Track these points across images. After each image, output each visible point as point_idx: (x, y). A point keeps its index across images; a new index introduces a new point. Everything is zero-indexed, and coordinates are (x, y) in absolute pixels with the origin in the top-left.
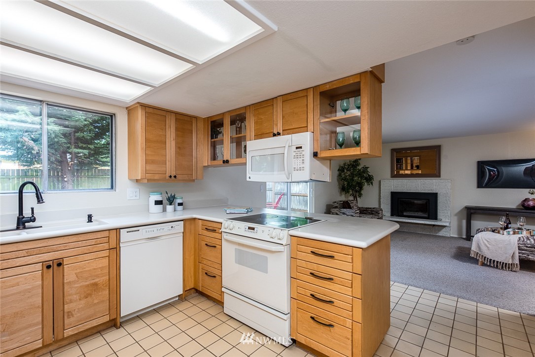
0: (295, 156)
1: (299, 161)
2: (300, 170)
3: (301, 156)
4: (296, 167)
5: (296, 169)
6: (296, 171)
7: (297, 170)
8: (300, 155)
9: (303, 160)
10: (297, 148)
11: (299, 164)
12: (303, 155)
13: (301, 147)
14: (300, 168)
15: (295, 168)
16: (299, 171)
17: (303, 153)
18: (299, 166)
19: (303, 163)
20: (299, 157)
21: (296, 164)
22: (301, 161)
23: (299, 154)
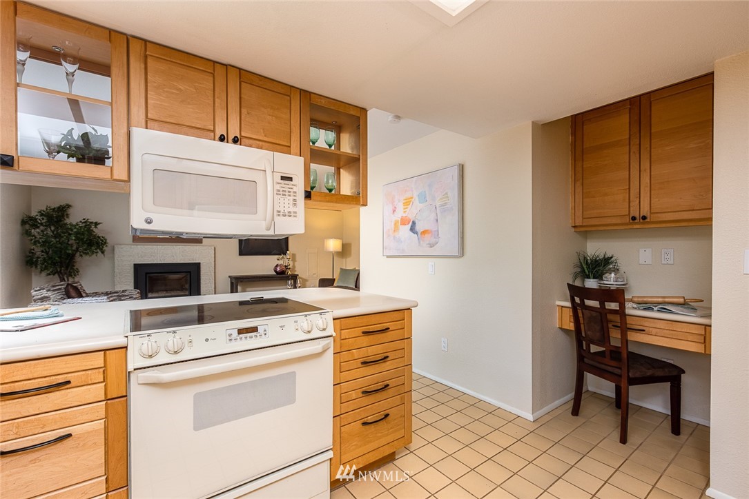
0: (279, 191)
1: (286, 200)
2: (290, 216)
3: (292, 194)
4: (281, 209)
5: (281, 213)
6: (282, 217)
7: (285, 216)
8: (289, 192)
9: (295, 200)
10: (283, 178)
11: (287, 206)
12: (295, 192)
13: (290, 179)
14: (290, 212)
15: (279, 212)
16: (287, 217)
17: (295, 189)
18: (287, 210)
19: (295, 204)
20: (287, 193)
21: (282, 205)
22: (291, 202)
23: (287, 190)
